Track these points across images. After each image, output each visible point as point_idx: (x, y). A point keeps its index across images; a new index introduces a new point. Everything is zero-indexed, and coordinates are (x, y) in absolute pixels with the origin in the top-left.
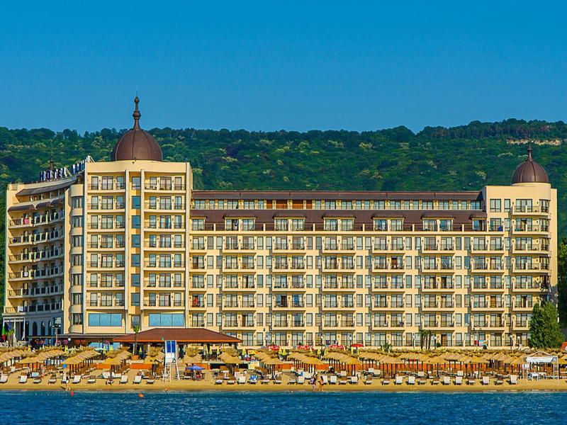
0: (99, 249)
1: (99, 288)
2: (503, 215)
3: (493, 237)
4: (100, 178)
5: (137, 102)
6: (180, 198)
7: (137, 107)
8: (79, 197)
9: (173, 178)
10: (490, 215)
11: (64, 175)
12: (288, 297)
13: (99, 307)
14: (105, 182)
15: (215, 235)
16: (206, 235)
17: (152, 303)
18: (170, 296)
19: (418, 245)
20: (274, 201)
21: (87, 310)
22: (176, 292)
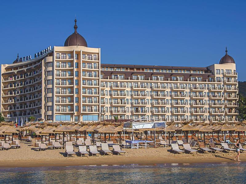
0: (60, 86)
1: (60, 103)
2: (221, 76)
3: (218, 85)
4: (60, 54)
5: (76, 21)
6: (95, 64)
7: (76, 24)
8: (50, 62)
9: (93, 55)
10: (216, 76)
11: (30, 59)
12: (139, 108)
13: (60, 112)
14: (62, 55)
15: (108, 81)
16: (104, 81)
17: (85, 110)
18: (92, 107)
19: (189, 87)
20: (129, 69)
21: (56, 113)
22: (94, 105)
